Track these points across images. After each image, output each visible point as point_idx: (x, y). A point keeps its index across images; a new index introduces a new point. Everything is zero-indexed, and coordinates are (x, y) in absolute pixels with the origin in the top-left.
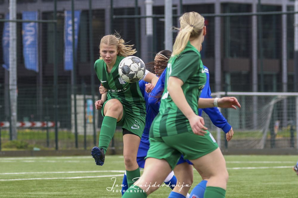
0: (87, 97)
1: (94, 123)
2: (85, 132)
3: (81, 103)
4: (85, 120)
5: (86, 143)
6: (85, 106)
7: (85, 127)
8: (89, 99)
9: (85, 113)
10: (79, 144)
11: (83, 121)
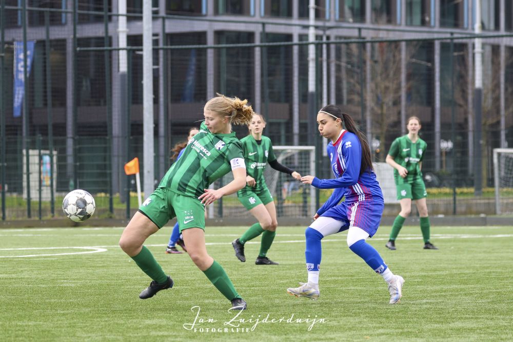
0: (42, 152)
1: (52, 186)
2: (40, 198)
3: (34, 159)
4: (40, 181)
5: (41, 212)
6: (41, 164)
7: (40, 191)
8: (46, 155)
9: (40, 173)
10: (32, 213)
11: (37, 184)
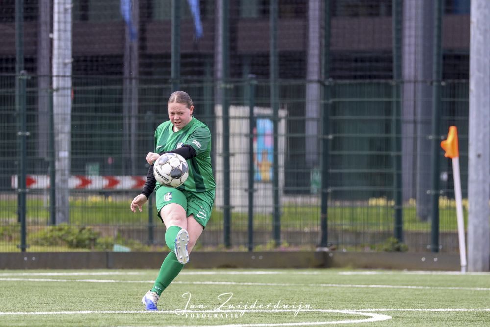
0: (256, 110)
1: (275, 181)
2: (251, 206)
3: (239, 126)
4: (251, 172)
5: (251, 235)
6: (252, 136)
7: (251, 192)
8: (264, 117)
9: (251, 154)
10: (233, 237)
11: (245, 176)
